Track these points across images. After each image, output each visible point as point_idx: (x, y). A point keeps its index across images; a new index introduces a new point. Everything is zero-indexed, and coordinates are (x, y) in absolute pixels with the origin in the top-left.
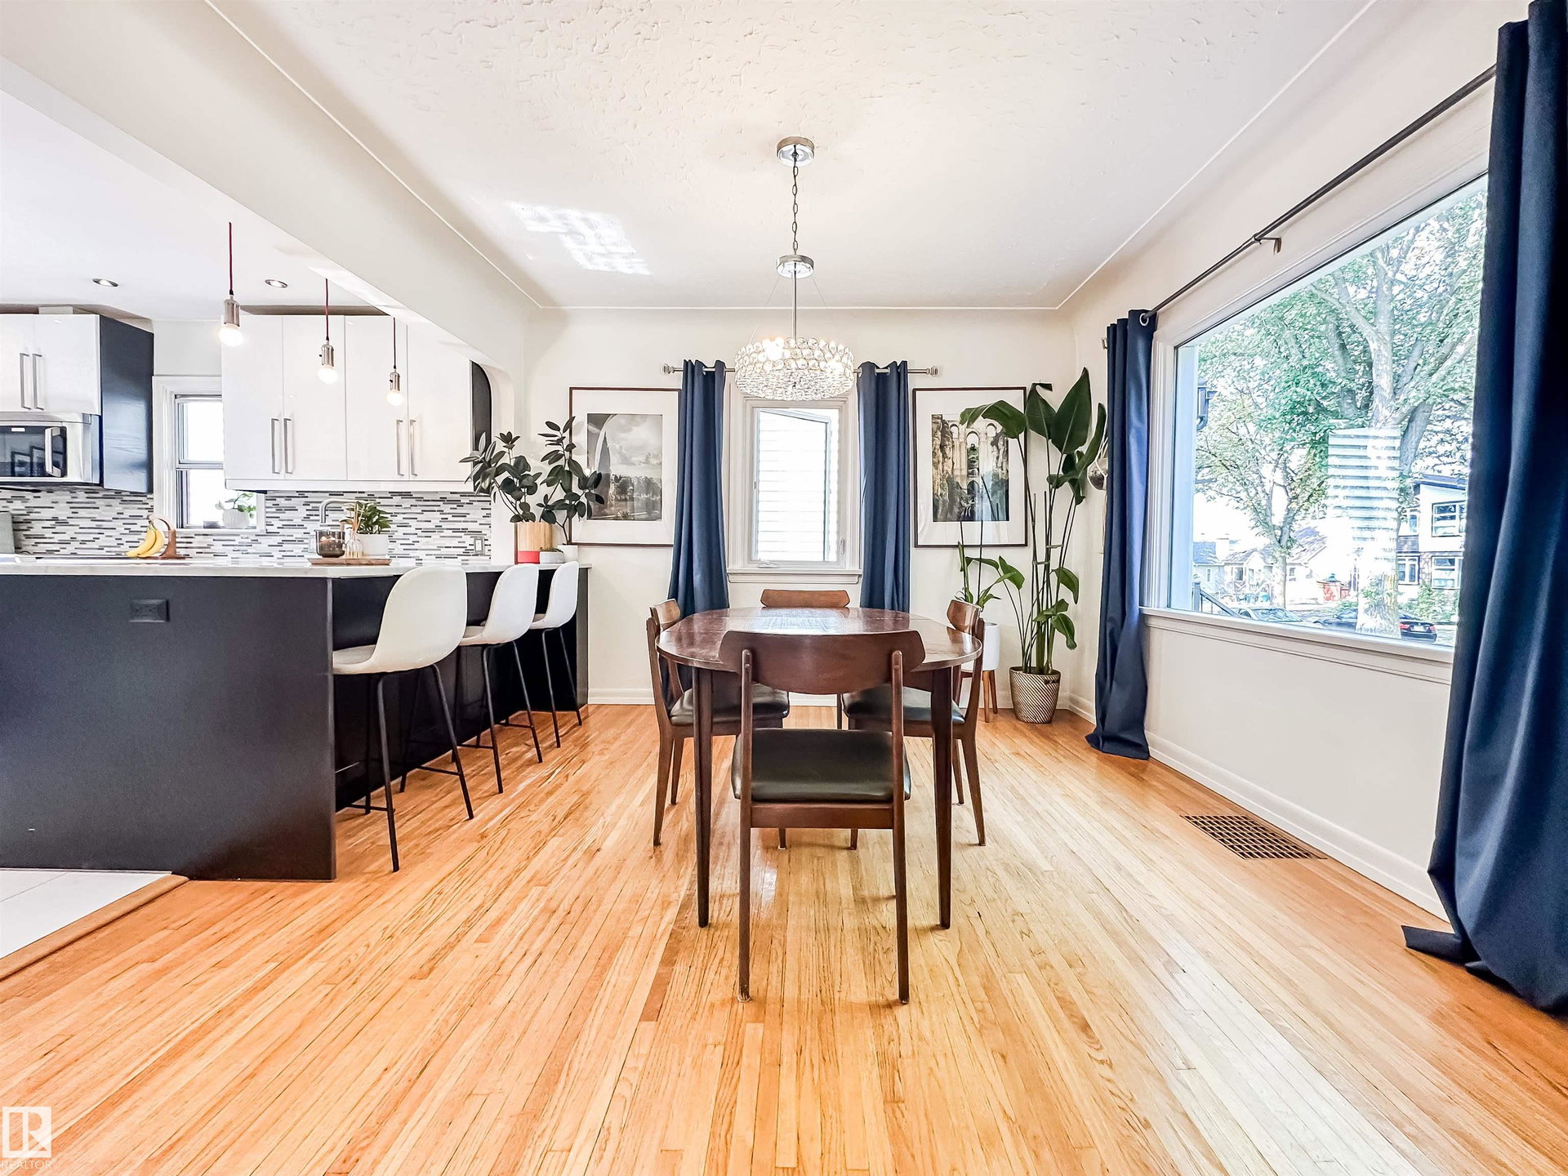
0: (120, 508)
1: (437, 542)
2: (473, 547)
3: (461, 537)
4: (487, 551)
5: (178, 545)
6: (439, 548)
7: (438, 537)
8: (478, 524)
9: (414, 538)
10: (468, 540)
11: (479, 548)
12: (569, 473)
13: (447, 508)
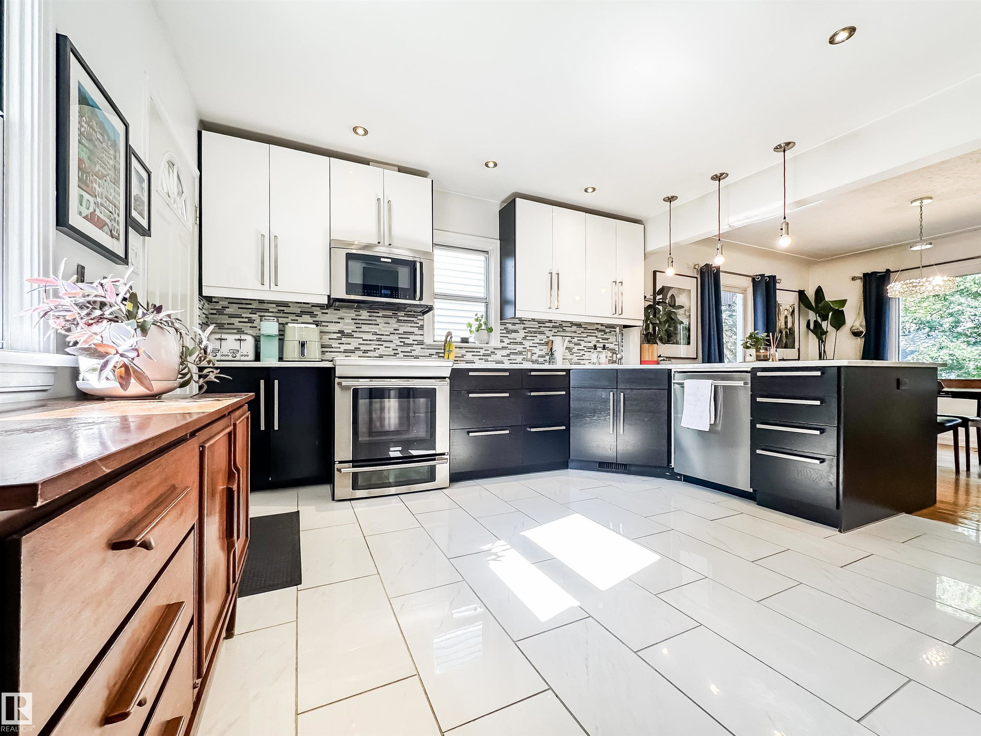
13: (599, 334)
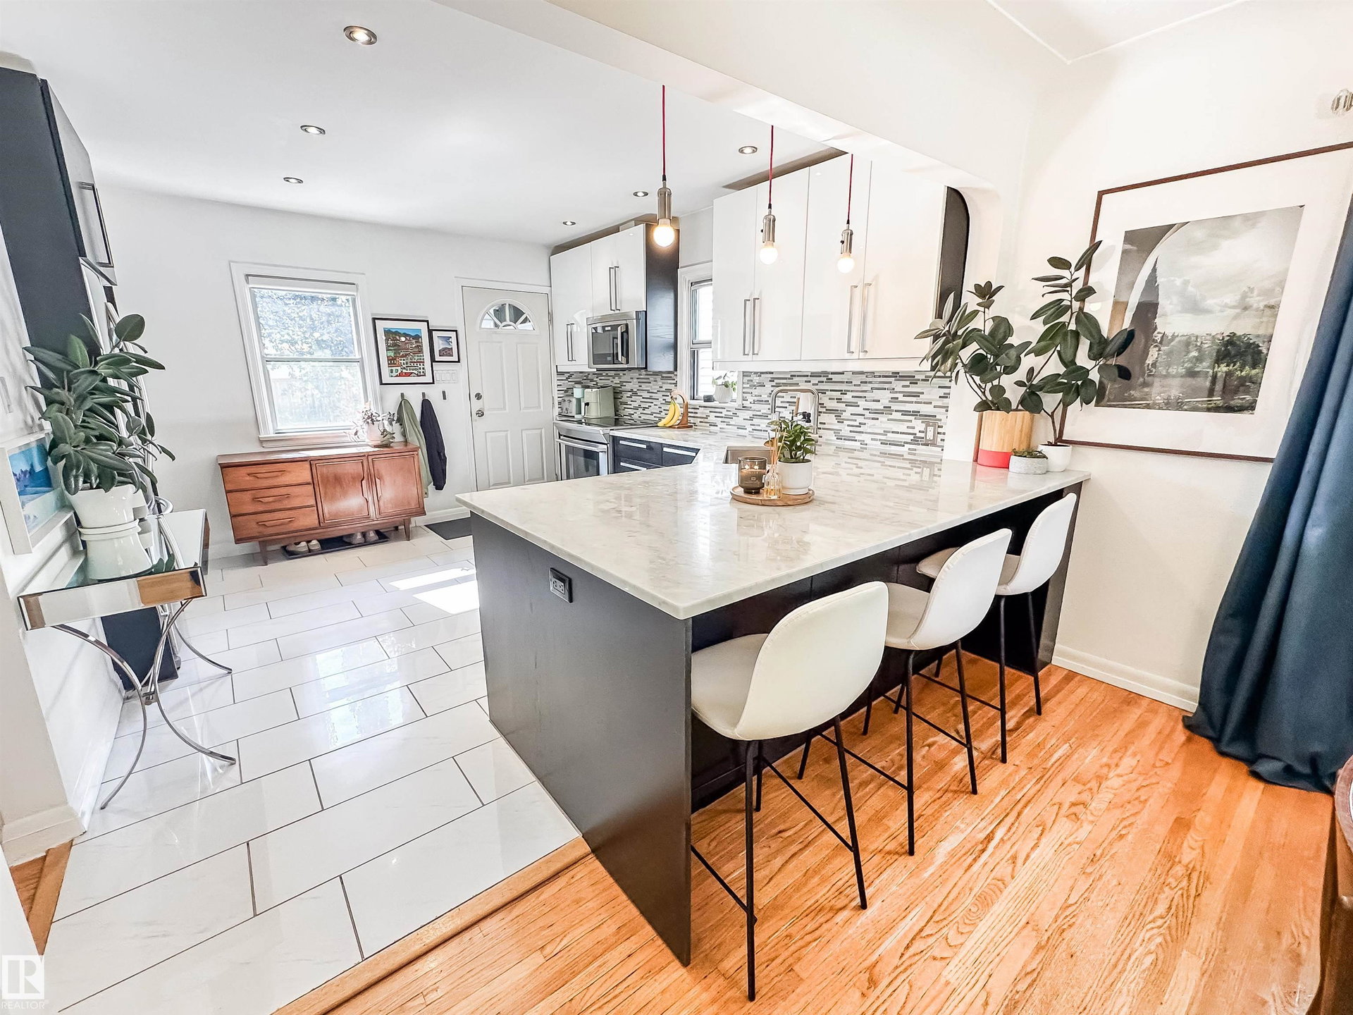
0: (660, 384)
1: (883, 425)
2: (923, 435)
3: (911, 421)
4: (939, 440)
5: (690, 415)
6: (886, 433)
7: (886, 419)
8: (932, 406)
9: (860, 419)
10: (919, 425)
11: (930, 435)
12: (1076, 335)
